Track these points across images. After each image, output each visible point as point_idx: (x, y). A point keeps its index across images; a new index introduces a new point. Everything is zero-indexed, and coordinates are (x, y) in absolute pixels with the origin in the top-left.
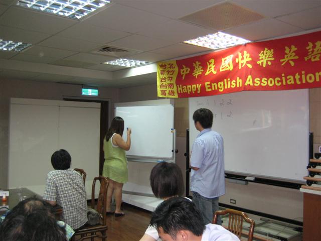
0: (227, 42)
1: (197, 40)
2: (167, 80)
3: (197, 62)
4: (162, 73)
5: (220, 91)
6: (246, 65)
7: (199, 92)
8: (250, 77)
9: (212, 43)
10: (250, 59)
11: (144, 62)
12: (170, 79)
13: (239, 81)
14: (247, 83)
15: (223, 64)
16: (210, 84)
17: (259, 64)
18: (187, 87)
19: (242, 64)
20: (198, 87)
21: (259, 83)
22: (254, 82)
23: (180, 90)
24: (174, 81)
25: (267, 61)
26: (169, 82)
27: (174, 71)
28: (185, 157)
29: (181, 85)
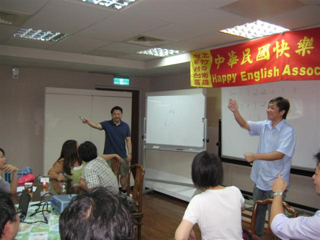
0: (265, 31)
1: (233, 29)
2: (201, 69)
3: (232, 52)
4: (196, 63)
5: (256, 80)
6: (283, 54)
7: (234, 82)
8: (287, 67)
9: (249, 32)
10: (288, 48)
11: (177, 52)
12: (205, 68)
13: (276, 70)
14: (285, 72)
15: (259, 53)
16: (246, 74)
17: (298, 54)
18: (221, 77)
19: (279, 53)
20: (233, 76)
21: (297, 72)
22: (291, 72)
23: (215, 80)
24: (208, 71)
25: (306, 50)
26: (203, 72)
27: (208, 61)
28: (218, 146)
29: (215, 75)
